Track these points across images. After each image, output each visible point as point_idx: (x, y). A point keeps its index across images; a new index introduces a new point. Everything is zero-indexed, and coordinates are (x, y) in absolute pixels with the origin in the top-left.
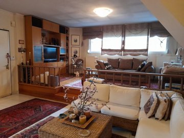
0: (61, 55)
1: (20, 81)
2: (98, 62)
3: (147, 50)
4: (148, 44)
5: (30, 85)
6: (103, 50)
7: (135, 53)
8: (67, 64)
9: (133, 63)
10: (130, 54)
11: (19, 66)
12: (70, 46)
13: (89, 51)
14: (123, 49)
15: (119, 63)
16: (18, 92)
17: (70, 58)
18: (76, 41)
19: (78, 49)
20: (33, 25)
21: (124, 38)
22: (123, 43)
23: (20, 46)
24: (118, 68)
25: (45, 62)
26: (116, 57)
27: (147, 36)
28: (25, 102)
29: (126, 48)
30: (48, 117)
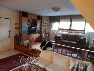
0: (37, 31)
1: (15, 44)
2: (55, 36)
3: (84, 31)
4: (85, 27)
5: (19, 46)
6: (59, 29)
7: (77, 32)
8: (40, 35)
9: (75, 37)
10: (74, 32)
11: (15, 36)
12: (43, 26)
13: (52, 29)
14: (70, 29)
15: (68, 36)
16: (14, 49)
17: (42, 32)
18: (46, 23)
19: (47, 28)
20: (22, 16)
21: (72, 23)
22: (71, 26)
23: (16, 26)
24: (67, 39)
25: (28, 34)
26: (66, 33)
27: (85, 22)
28: (15, 55)
29: (72, 29)
30: (21, 66)
